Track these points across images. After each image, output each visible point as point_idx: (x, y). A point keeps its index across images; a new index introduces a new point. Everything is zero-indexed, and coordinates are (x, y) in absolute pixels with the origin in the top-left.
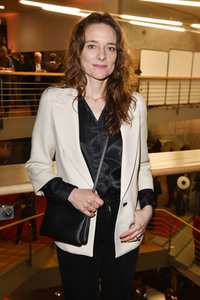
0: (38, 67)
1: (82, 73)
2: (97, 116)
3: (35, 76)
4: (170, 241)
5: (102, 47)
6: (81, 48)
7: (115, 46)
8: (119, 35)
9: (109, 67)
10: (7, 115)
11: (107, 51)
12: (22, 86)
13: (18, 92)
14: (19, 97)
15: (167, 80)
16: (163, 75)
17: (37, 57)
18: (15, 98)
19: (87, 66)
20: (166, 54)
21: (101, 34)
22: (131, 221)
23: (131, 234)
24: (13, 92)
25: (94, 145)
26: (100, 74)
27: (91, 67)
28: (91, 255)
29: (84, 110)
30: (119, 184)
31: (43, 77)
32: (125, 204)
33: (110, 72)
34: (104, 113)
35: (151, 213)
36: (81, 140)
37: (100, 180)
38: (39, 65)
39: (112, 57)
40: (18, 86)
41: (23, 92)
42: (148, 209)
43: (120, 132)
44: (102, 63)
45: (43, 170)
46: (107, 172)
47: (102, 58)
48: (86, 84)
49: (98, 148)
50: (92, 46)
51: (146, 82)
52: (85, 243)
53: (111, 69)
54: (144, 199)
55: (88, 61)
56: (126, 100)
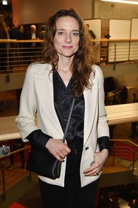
0: (34, 36)
1: (55, 52)
2: (66, 84)
3: (31, 43)
4: (133, 164)
5: (68, 33)
6: (54, 35)
7: (78, 32)
8: (80, 24)
9: (74, 48)
10: (12, 72)
11: (72, 36)
12: (23, 50)
13: (20, 55)
14: (21, 59)
15: (130, 42)
16: (127, 38)
17: (33, 28)
18: (18, 59)
19: (58, 47)
20: (129, 22)
21: (68, 24)
22: (92, 160)
23: (92, 170)
24: (16, 55)
25: (64, 105)
26: (68, 52)
27: (61, 47)
28: (63, 186)
29: (57, 80)
30: (83, 134)
31: (37, 43)
32: (87, 149)
33: (75, 51)
34: (72, 81)
35: (107, 154)
36: (54, 102)
37: (68, 131)
38: (34, 35)
39: (76, 40)
40: (20, 50)
41: (24, 55)
42: (105, 151)
43: (83, 95)
44: (69, 45)
45: (28, 123)
46: (74, 125)
47: (68, 41)
48: (58, 60)
49: (67, 107)
50: (61, 33)
51: (113, 44)
52: (58, 177)
53: (76, 49)
54: (102, 144)
55: (59, 44)
56: (88, 71)
